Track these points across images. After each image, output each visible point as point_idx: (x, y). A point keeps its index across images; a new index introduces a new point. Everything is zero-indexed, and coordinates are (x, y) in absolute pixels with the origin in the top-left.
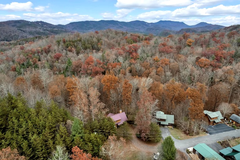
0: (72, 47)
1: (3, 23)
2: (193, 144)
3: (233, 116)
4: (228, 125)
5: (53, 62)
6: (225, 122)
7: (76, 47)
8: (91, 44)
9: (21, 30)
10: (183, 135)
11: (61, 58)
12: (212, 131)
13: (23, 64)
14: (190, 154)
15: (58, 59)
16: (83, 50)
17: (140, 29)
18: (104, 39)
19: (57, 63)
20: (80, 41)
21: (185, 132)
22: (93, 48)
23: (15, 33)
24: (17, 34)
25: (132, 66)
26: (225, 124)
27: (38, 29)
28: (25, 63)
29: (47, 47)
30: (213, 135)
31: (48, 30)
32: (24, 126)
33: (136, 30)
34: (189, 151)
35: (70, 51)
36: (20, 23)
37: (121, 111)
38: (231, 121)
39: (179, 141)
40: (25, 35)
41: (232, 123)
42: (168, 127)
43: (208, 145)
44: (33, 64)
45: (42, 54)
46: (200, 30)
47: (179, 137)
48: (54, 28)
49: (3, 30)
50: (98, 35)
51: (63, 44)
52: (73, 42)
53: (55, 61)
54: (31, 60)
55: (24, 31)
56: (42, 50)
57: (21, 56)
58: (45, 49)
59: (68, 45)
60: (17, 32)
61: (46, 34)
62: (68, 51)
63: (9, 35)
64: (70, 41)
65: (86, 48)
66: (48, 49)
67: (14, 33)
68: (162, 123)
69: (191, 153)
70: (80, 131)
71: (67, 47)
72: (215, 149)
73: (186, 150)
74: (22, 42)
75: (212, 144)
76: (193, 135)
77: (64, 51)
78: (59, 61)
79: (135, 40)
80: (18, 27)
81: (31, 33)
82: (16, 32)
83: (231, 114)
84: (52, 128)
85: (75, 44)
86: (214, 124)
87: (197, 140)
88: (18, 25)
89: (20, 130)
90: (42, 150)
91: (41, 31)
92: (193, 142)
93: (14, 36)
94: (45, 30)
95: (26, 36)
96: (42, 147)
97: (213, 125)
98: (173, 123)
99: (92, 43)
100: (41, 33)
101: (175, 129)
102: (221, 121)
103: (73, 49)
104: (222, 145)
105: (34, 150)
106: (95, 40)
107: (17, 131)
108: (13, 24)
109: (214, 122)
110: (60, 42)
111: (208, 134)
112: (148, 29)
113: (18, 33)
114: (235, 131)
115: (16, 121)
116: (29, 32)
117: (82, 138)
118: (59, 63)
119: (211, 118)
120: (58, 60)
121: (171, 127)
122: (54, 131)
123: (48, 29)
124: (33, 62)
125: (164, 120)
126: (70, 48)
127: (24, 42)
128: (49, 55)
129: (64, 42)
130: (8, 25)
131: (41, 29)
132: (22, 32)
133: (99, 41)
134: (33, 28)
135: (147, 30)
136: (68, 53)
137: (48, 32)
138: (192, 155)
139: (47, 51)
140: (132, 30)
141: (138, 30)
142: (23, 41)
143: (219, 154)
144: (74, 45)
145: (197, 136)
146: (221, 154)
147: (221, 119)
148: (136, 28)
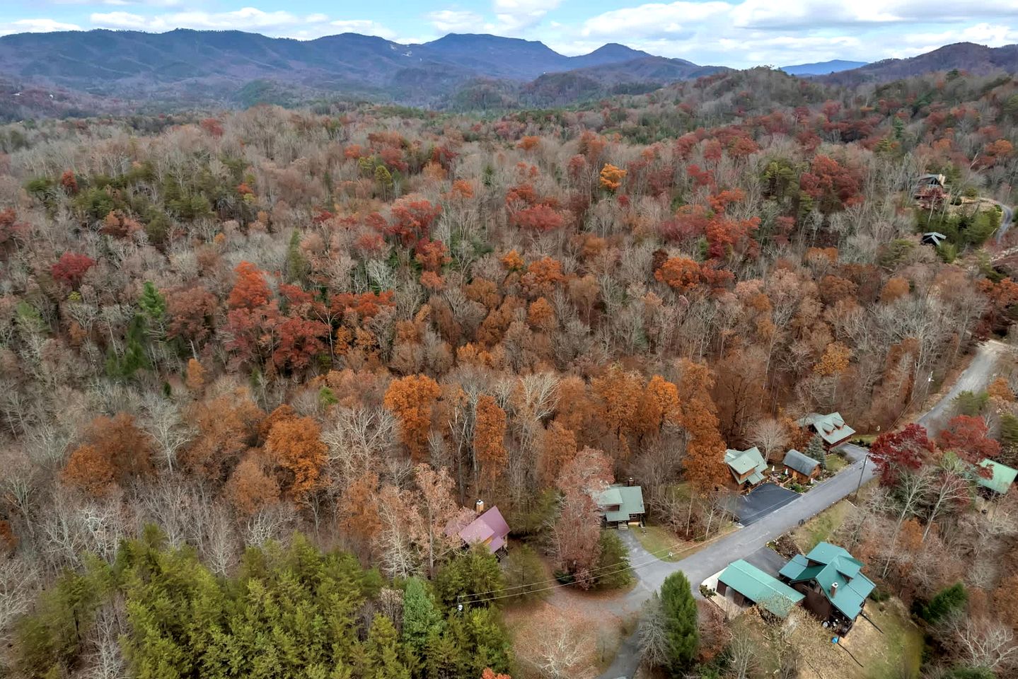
0: (120, 212)
2: (711, 566)
4: (782, 485)
5: (54, 299)
6: (773, 478)
7: (136, 209)
8: (208, 192)
10: (677, 543)
11: (91, 276)
12: (748, 513)
14: (713, 598)
16: (176, 224)
18: (260, 162)
19: (76, 301)
20: (149, 176)
21: (680, 534)
25: (435, 300)
26: (773, 483)
30: (752, 527)
34: (708, 588)
35: (120, 234)
37: (480, 504)
38: (786, 473)
39: (674, 564)
41: (790, 476)
42: (629, 527)
43: (748, 560)
46: (609, 81)
47: (671, 554)
50: (222, 140)
51: (68, 199)
52: (117, 186)
53: (64, 291)
59: (95, 204)
62: (109, 237)
64: (101, 184)
65: (188, 215)
69: (715, 595)
71: (99, 216)
72: (767, 567)
73: (699, 588)
75: (757, 555)
76: (703, 540)
77: (89, 235)
79: (392, 162)
83: (786, 450)
85: (131, 194)
87: (717, 553)
92: (711, 559)
97: (744, 494)
98: (642, 511)
99: (206, 187)
101: (648, 528)
102: (763, 477)
103: (131, 222)
104: (778, 550)
106: (217, 168)
109: (748, 484)
111: (741, 526)
118: (83, 300)
119: (739, 475)
120: (76, 289)
121: (637, 523)
125: (616, 508)
126: (111, 217)
128: (14, 264)
129: (72, 188)
133: (236, 172)
136: (115, 244)
138: (718, 599)
140: (335, 77)
141: (357, 77)
143: (777, 578)
144: (125, 199)
145: (715, 539)
146: (785, 580)
147: (762, 470)
148: (351, 69)
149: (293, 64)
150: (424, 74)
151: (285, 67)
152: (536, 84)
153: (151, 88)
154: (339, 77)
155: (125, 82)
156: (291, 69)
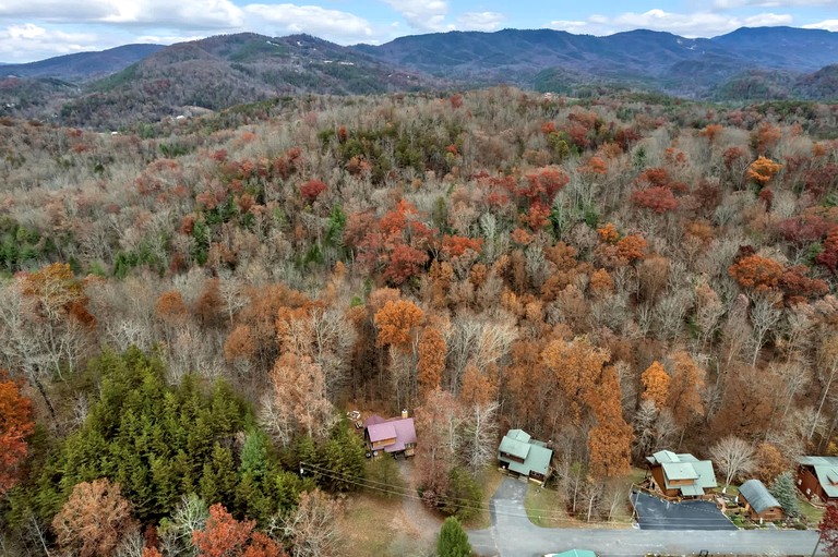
0: (362, 156)
1: (195, 46)
3: (750, 486)
4: (723, 510)
5: (297, 208)
7: (374, 155)
8: (426, 149)
9: (242, 69)
11: (322, 196)
12: (658, 519)
13: (215, 211)
15: (312, 199)
16: (395, 168)
17: (646, 64)
18: (474, 128)
19: (308, 211)
20: (393, 134)
22: (431, 163)
23: (223, 80)
24: (228, 82)
25: (517, 253)
26: (716, 506)
27: (289, 66)
28: (221, 207)
29: (286, 158)
30: (647, 532)
31: (319, 68)
32: (145, 434)
33: (633, 66)
35: (355, 171)
36: (242, 42)
37: (405, 413)
39: (536, 528)
40: (250, 83)
41: (740, 506)
42: (530, 481)
44: (242, 212)
45: (270, 179)
47: (541, 518)
48: (342, 58)
49: (192, 69)
50: (457, 110)
51: (336, 145)
52: (370, 138)
53: (304, 204)
54: (236, 199)
55: (248, 73)
56: (271, 169)
57: (215, 183)
58: (281, 165)
59: (350, 149)
60: (229, 75)
61: (311, 81)
62: (347, 172)
63: (208, 87)
64: (360, 136)
65: (405, 163)
66: (291, 161)
67: (219, 78)
68: (514, 466)
70: (259, 463)
71: (348, 157)
74: (234, 115)
77: (336, 170)
78: (316, 204)
80: (233, 58)
81: (268, 78)
82: (226, 75)
83: (748, 476)
84: (201, 446)
85: (376, 146)
86: (677, 500)
88: (235, 49)
89: (138, 442)
90: (169, 493)
91: (300, 69)
92: (574, 539)
93: (220, 88)
94: (309, 67)
95: (253, 89)
96: (169, 486)
97: (671, 501)
98: (545, 472)
99: (427, 145)
100: (300, 77)
101: (546, 489)
102: (702, 493)
103: (366, 165)
105: (154, 490)
106: (441, 133)
107: (133, 442)
108: (222, 48)
109: (679, 492)
110: (331, 138)
111: (636, 527)
112: (682, 63)
113: (231, 80)
114: (733, 533)
115: (132, 418)
116: (263, 74)
117: (258, 479)
118: (312, 212)
119: (670, 480)
120: (311, 204)
121: (539, 482)
122: (202, 454)
123: (321, 63)
124: (241, 204)
125: (520, 460)
126: (354, 160)
127: (240, 117)
128: (289, 183)
129: (343, 138)
130: (210, 51)
131: (298, 63)
132: (244, 74)
133: (453, 135)
134: (275, 59)
135: (675, 69)
136: (348, 177)
137: (319, 72)
139: (287, 170)
140: (618, 67)
141: (639, 67)
142: (237, 113)
144: (371, 148)
145: (598, 526)
147: (705, 486)
148: (634, 60)
149: (587, 56)
150: (701, 66)
151: (581, 58)
152: (817, 76)
153: (476, 72)
154: (623, 66)
155: (461, 68)
156: (584, 59)
